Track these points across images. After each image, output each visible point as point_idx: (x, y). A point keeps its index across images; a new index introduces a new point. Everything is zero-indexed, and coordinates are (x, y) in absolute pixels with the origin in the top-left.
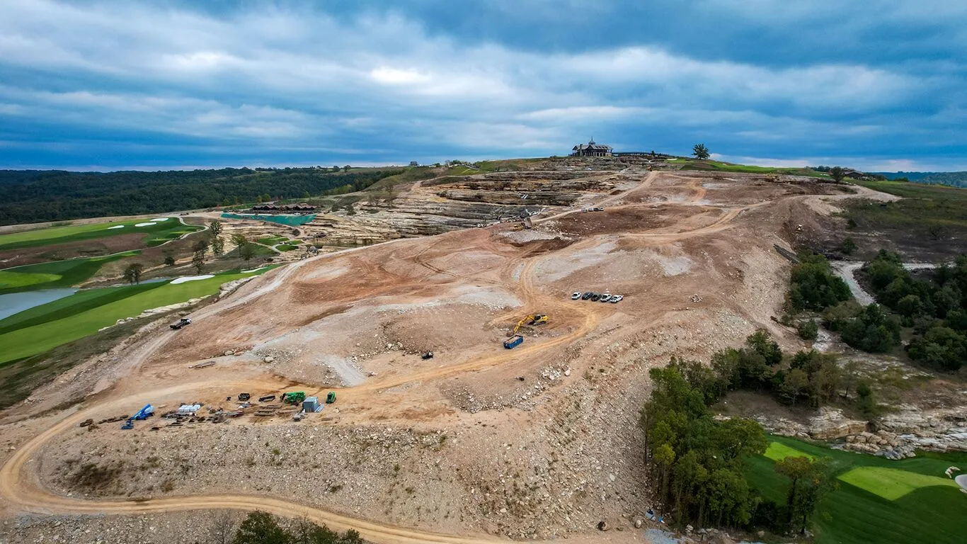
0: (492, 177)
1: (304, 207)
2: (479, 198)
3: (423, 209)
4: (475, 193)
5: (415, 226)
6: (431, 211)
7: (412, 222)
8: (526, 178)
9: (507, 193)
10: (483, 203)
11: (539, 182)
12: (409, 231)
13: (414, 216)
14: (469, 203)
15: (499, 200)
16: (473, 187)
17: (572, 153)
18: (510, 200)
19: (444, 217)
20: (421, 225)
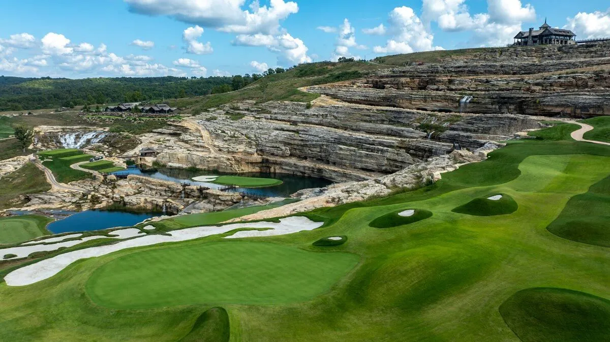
0: (404, 72)
1: (127, 107)
2: (387, 101)
3: (304, 115)
4: (382, 93)
5: (286, 144)
6: (314, 120)
7: (283, 135)
8: (456, 72)
9: (434, 93)
10: (395, 109)
11: (483, 78)
12: (275, 152)
13: (287, 126)
14: (375, 108)
15: (422, 104)
16: (378, 85)
17: (512, 43)
18: (439, 104)
19: (333, 129)
20: (296, 142)
